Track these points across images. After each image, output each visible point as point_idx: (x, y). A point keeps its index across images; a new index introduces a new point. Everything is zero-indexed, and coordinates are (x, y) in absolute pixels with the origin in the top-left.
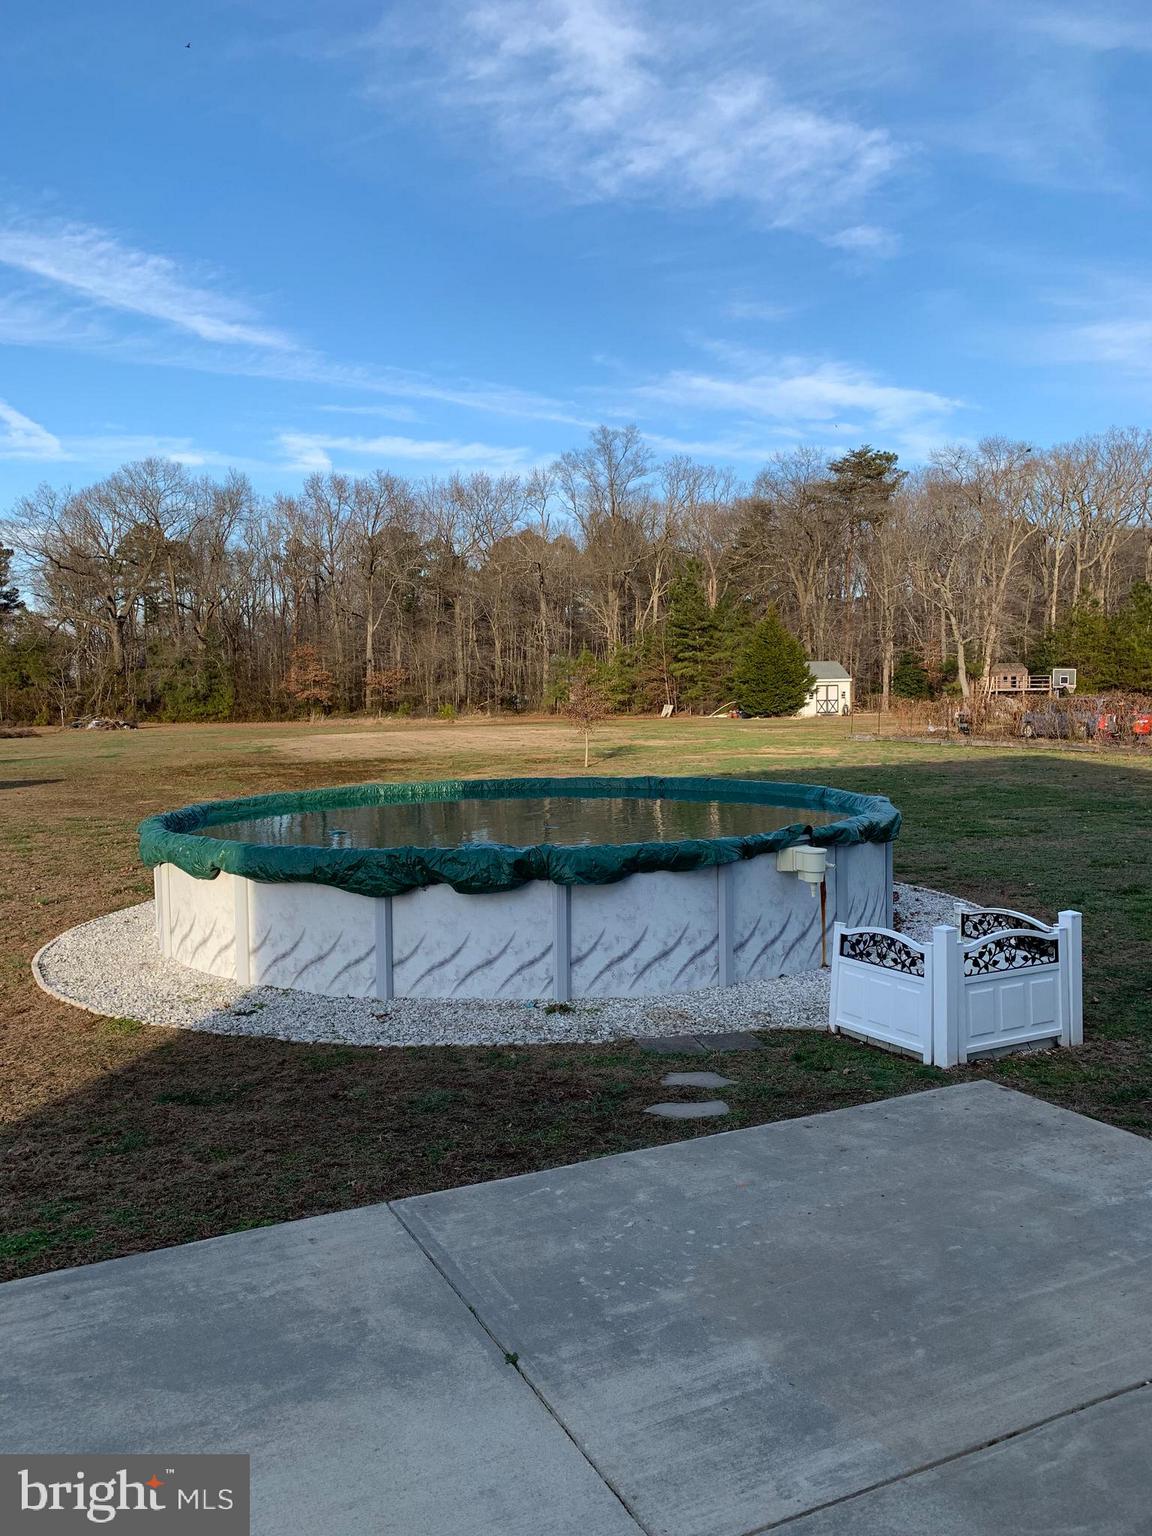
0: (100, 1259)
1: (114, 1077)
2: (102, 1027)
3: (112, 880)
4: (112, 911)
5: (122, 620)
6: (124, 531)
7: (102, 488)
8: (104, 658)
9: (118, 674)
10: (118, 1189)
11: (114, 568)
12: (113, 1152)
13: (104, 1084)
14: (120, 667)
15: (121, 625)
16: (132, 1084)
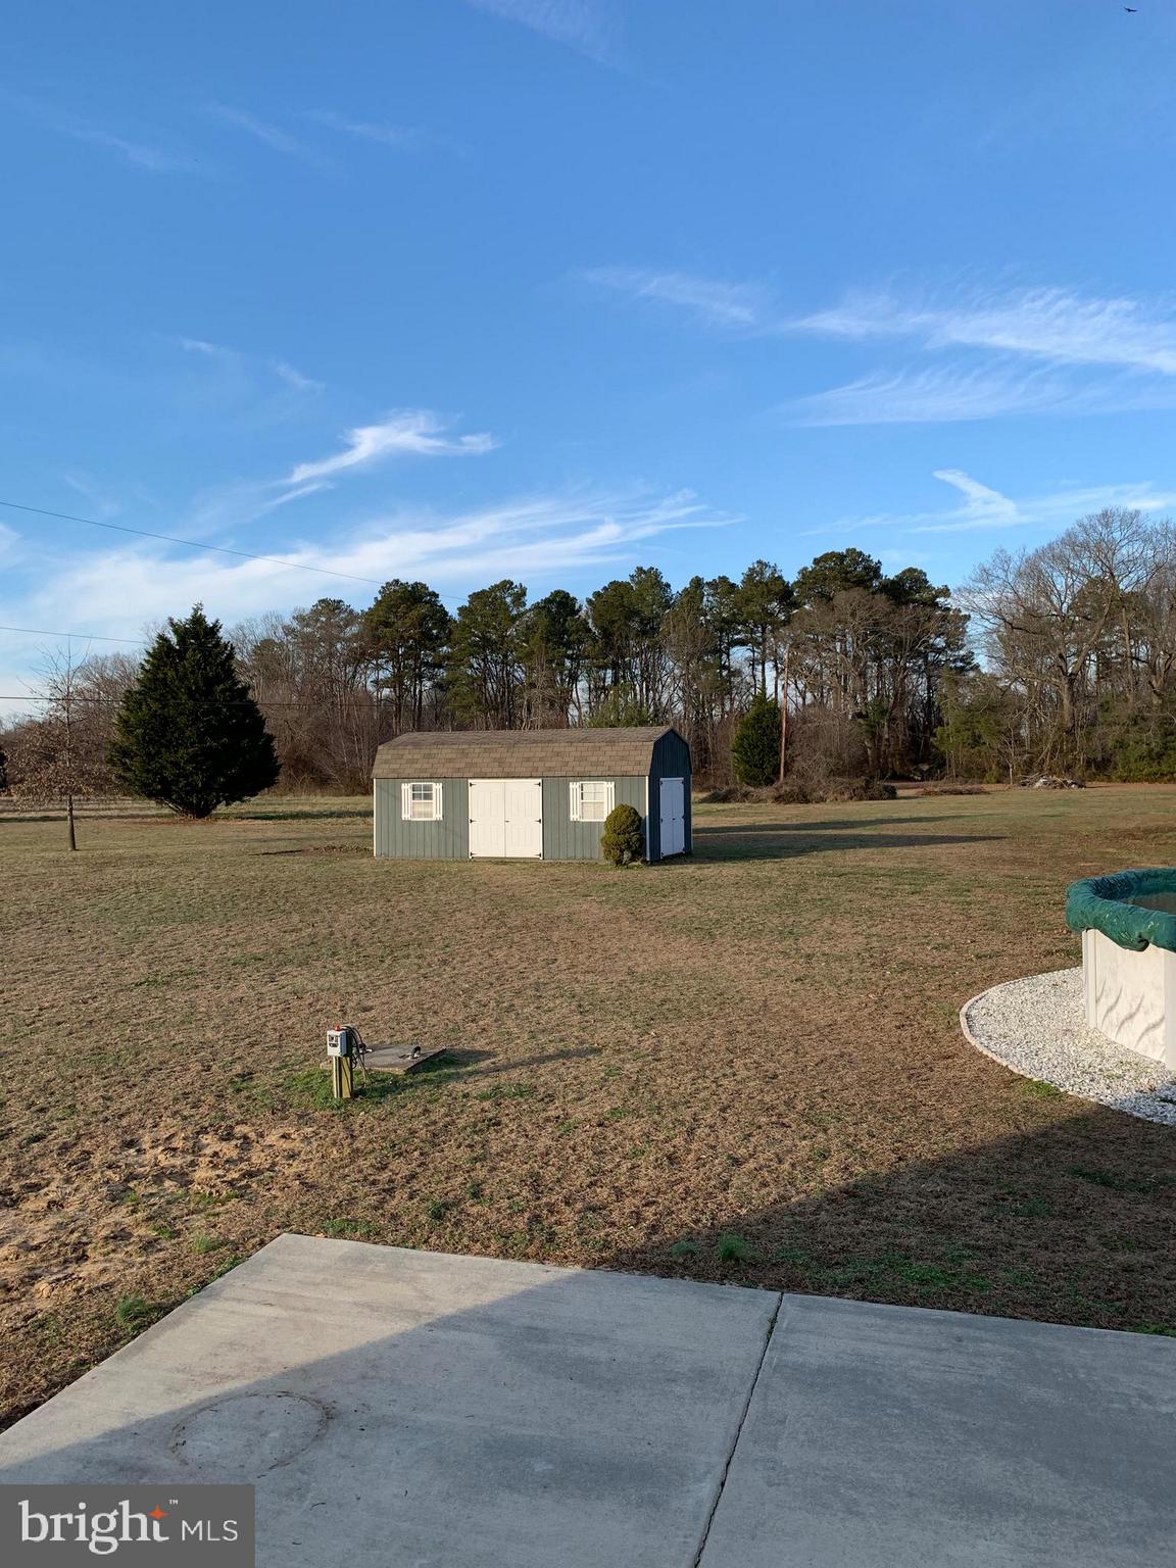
0: (994, 1314)
1: (1026, 1139)
2: (1020, 1087)
3: (1044, 941)
4: (1041, 972)
5: (1073, 677)
6: (1077, 587)
7: (1055, 546)
8: (1054, 717)
9: (1067, 732)
10: (1019, 1250)
11: (1066, 624)
12: (1017, 1212)
13: (1017, 1143)
14: (1070, 725)
15: (1071, 682)
16: (1043, 1150)
